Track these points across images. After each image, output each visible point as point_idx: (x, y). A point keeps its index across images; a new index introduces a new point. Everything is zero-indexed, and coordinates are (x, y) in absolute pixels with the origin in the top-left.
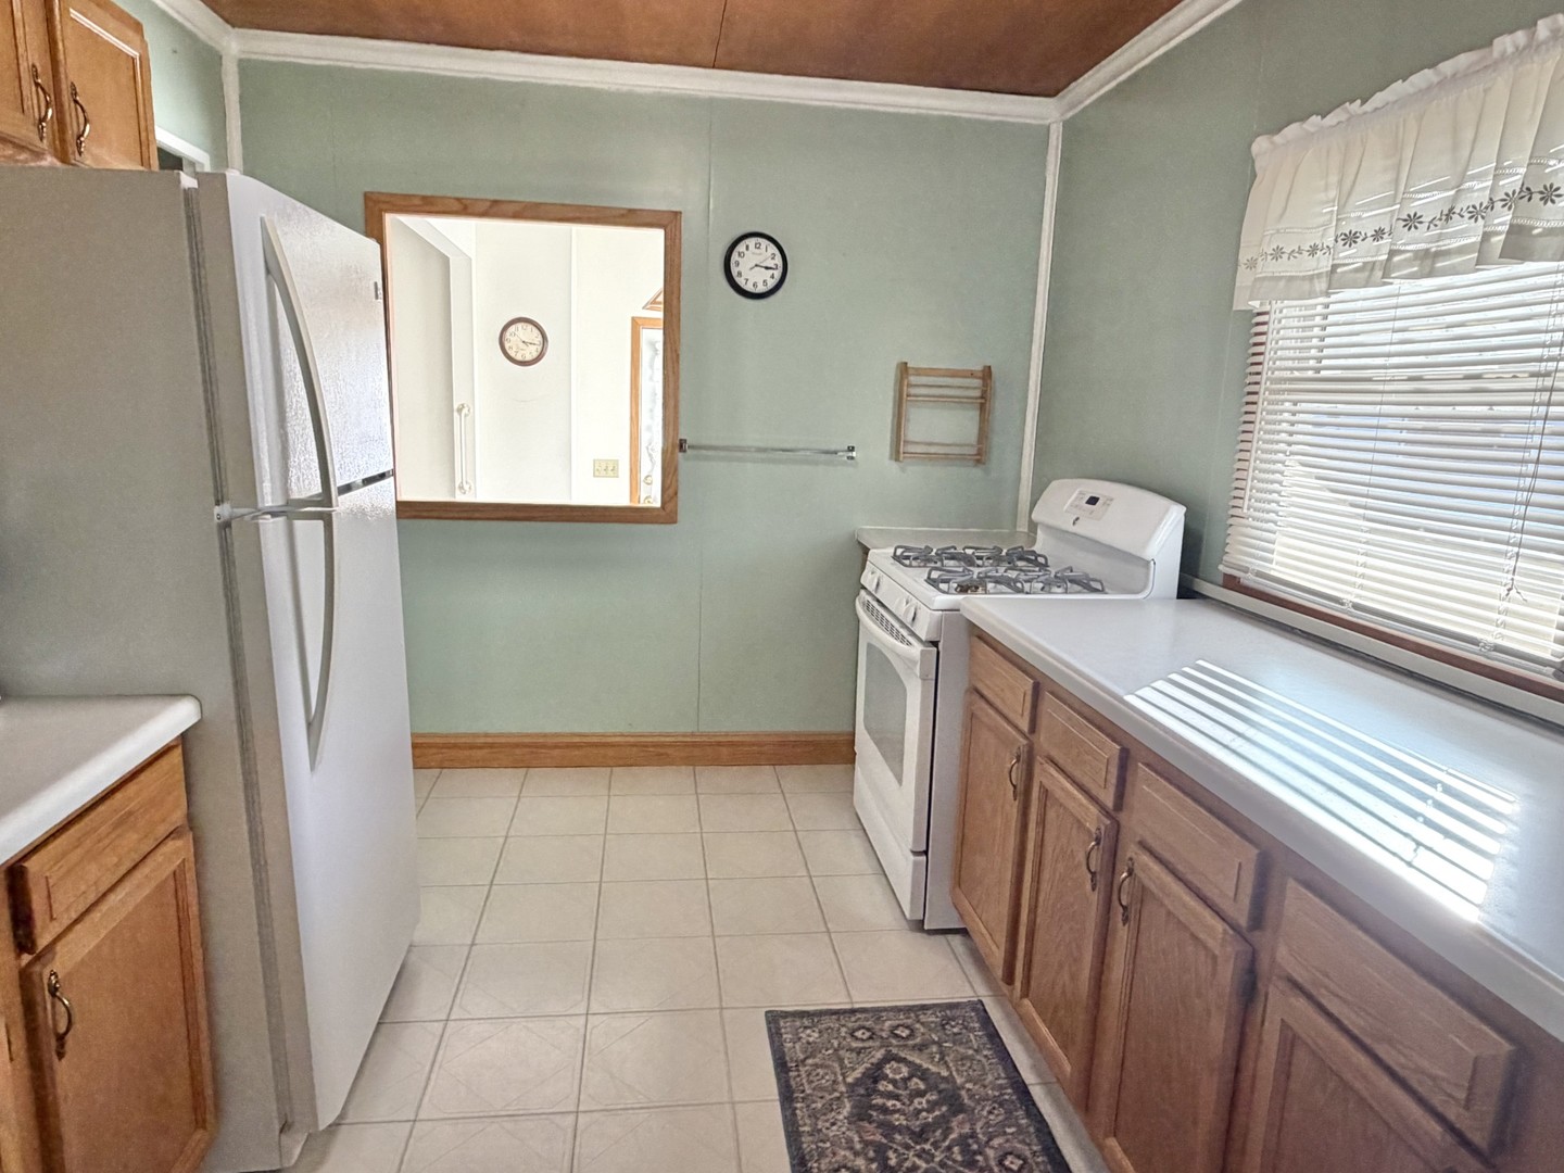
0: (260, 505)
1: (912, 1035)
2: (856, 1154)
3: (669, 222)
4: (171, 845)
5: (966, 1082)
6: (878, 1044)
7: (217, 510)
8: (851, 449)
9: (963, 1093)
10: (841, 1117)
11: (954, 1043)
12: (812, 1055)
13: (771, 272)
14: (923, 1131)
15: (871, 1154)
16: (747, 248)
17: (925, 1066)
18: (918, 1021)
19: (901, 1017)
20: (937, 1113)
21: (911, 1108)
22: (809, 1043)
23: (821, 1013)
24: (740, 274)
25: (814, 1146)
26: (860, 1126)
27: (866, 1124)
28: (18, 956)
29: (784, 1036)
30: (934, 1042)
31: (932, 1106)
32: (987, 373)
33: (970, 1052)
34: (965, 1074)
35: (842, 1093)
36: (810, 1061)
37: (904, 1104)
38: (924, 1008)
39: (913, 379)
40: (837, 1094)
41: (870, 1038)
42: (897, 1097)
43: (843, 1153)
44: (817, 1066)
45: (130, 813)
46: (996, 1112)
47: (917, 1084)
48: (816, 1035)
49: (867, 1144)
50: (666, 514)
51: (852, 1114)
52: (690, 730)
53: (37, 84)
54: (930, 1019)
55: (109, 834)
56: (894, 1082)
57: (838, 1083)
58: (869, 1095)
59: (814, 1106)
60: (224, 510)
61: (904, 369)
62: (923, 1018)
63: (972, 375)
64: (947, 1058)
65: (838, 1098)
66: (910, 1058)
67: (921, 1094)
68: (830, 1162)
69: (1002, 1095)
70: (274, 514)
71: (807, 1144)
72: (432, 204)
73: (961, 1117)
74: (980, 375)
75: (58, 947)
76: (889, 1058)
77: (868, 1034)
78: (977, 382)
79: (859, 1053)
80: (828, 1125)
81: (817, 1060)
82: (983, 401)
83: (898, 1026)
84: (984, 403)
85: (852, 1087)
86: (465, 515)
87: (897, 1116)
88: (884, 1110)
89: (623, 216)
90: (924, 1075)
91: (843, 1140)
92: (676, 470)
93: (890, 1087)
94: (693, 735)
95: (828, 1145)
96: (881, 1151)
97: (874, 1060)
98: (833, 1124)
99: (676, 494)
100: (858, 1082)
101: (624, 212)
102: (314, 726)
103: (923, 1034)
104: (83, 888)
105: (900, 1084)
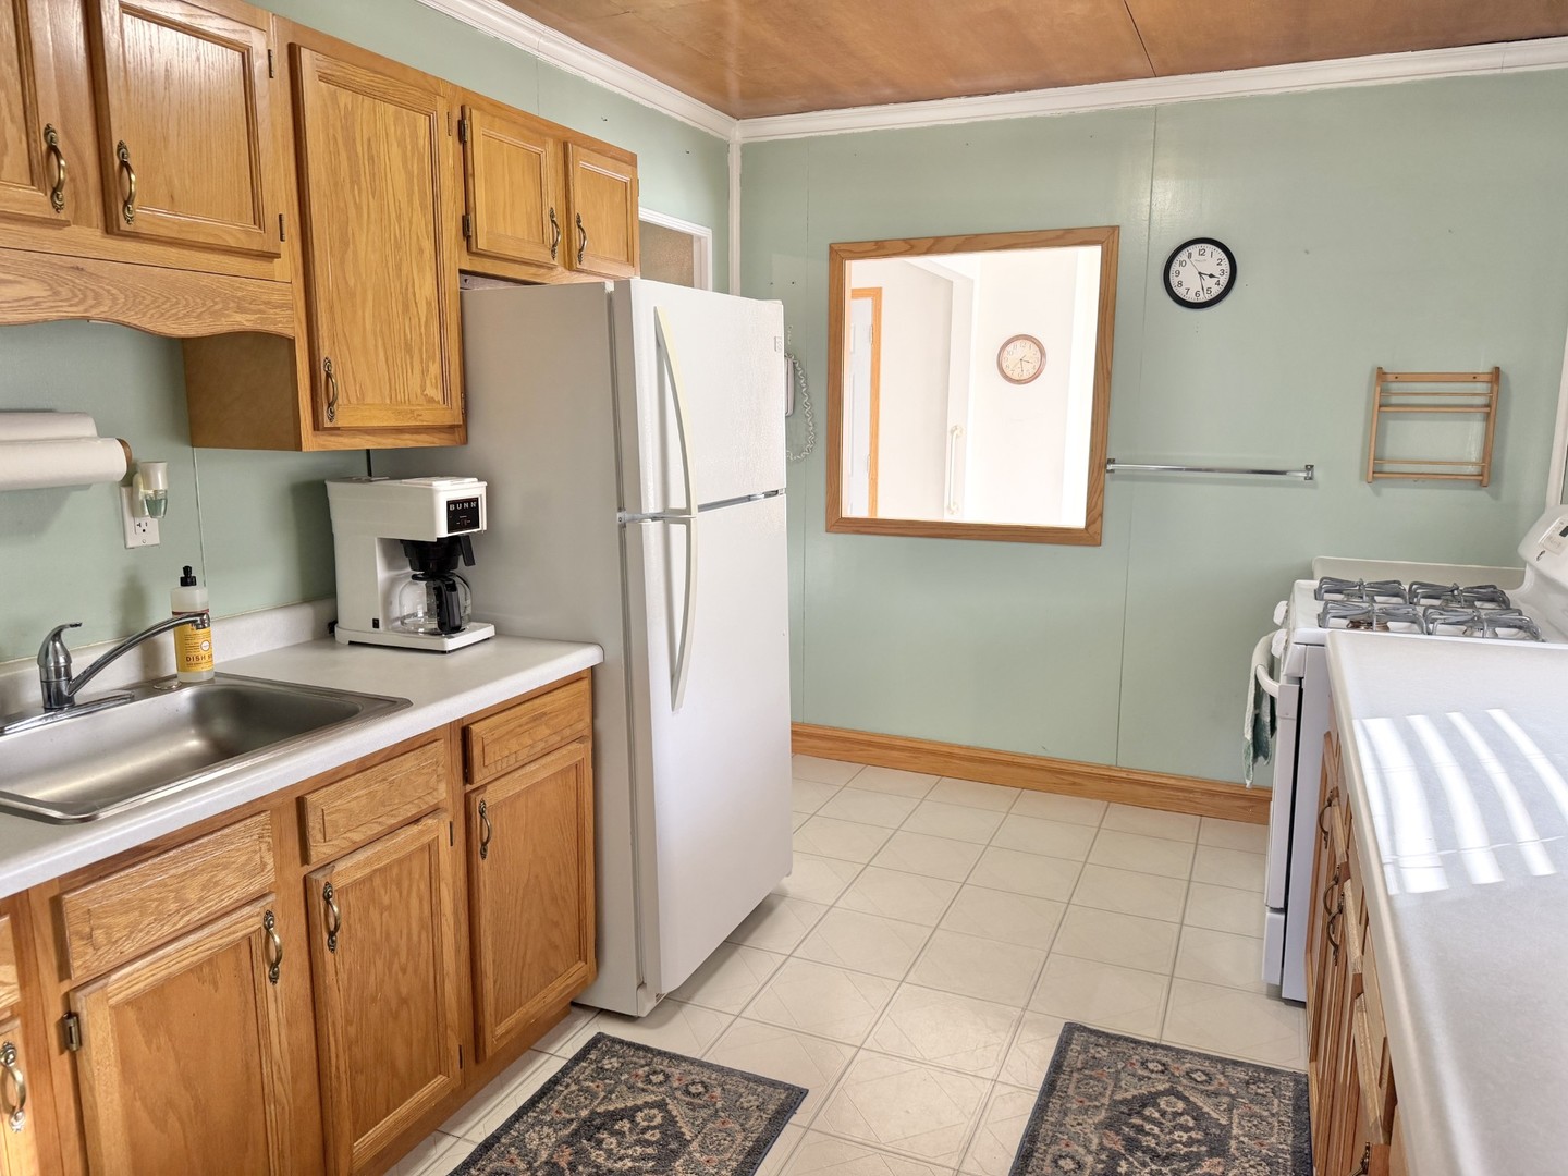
0: (644, 512)
1: (1210, 1080)
2: (1089, 1152)
3: (1107, 238)
4: (575, 746)
5: (1244, 1136)
6: (1167, 1078)
7: (619, 515)
8: (1309, 468)
9: (1233, 1143)
10: (1091, 1121)
11: (1251, 1102)
12: (1092, 1068)
13: (1215, 280)
14: (1167, 1158)
15: (1104, 1157)
16: (1190, 256)
17: (1206, 1109)
18: (1223, 1073)
19: (1207, 1064)
20: (1194, 1149)
21: (1168, 1137)
22: (1094, 1058)
23: (1119, 1038)
24: (1180, 284)
25: (1050, 1134)
26: (1104, 1134)
27: (1112, 1134)
28: (464, 785)
29: (1072, 1046)
30: (1229, 1095)
31: (1191, 1142)
32: (1496, 375)
33: (1266, 1113)
34: (1247, 1129)
35: (1103, 1105)
36: (1086, 1072)
37: (1162, 1131)
38: (1236, 1063)
39: (1395, 387)
40: (1097, 1104)
41: (1163, 1072)
42: (1159, 1124)
43: (1076, 1147)
44: (1091, 1077)
45: (544, 714)
46: (1259, 1168)
47: (1187, 1121)
48: (1106, 1054)
49: (1102, 1148)
50: (1088, 536)
51: (1101, 1123)
52: (1108, 763)
53: (553, 221)
54: (1238, 1075)
55: (527, 723)
56: (1163, 1114)
57: (1104, 1096)
58: (1130, 1115)
59: (1069, 1105)
60: (625, 515)
61: (1381, 375)
62: (1229, 1071)
63: (1474, 378)
64: (1234, 1111)
65: (1096, 1107)
66: (1192, 1098)
67: (1187, 1129)
68: (1059, 1150)
69: (1276, 1156)
70: (654, 519)
71: (1045, 1130)
72: (884, 248)
73: (1216, 1160)
74: (1487, 378)
75: (489, 787)
76: (1172, 1092)
77: (1160, 1068)
78: (1482, 387)
79: (1140, 1080)
80: (1074, 1123)
81: (1093, 1073)
82: (1487, 410)
83: (1197, 1071)
84: (1491, 413)
85: (1115, 1104)
86: (899, 531)
87: (1150, 1138)
88: (1140, 1130)
89: (1058, 238)
90: (1199, 1116)
91: (1082, 1139)
92: (1102, 490)
93: (1157, 1115)
94: (1109, 768)
95: (1066, 1137)
96: (1114, 1157)
97: (1153, 1090)
98: (1079, 1124)
99: (1101, 515)
100: (1124, 1102)
101: (1060, 233)
102: (674, 676)
103: (1221, 1084)
104: (507, 753)
105: (1169, 1117)
